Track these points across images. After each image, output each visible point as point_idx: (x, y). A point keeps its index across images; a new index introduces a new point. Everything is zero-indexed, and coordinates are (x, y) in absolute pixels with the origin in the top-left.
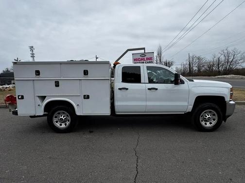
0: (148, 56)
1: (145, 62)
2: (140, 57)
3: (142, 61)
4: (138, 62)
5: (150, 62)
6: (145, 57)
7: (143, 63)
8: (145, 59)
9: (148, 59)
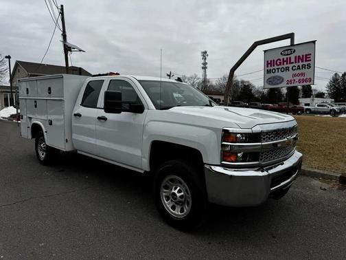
0: (300, 52)
1: (291, 66)
2: (281, 57)
3: (285, 66)
4: (276, 67)
5: (304, 66)
6: (293, 56)
7: (287, 69)
8: (293, 60)
9: (299, 59)
